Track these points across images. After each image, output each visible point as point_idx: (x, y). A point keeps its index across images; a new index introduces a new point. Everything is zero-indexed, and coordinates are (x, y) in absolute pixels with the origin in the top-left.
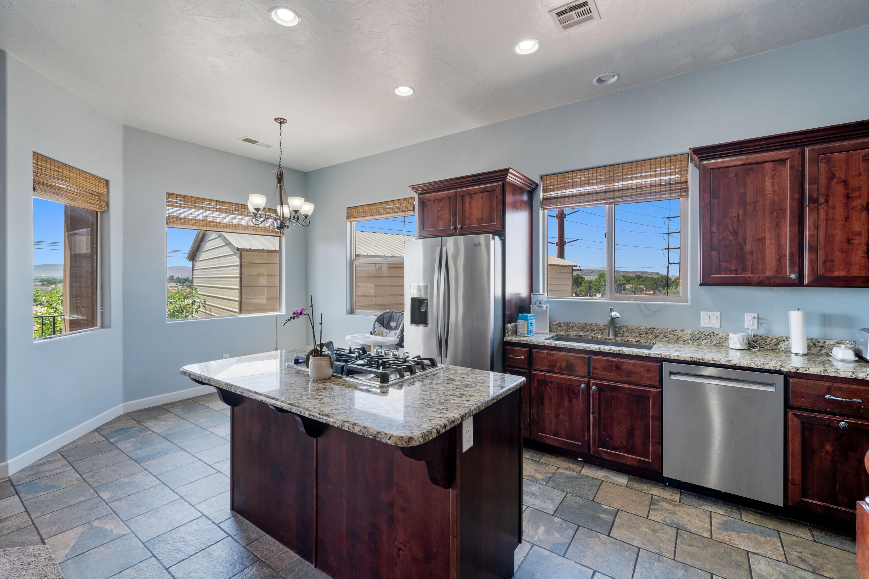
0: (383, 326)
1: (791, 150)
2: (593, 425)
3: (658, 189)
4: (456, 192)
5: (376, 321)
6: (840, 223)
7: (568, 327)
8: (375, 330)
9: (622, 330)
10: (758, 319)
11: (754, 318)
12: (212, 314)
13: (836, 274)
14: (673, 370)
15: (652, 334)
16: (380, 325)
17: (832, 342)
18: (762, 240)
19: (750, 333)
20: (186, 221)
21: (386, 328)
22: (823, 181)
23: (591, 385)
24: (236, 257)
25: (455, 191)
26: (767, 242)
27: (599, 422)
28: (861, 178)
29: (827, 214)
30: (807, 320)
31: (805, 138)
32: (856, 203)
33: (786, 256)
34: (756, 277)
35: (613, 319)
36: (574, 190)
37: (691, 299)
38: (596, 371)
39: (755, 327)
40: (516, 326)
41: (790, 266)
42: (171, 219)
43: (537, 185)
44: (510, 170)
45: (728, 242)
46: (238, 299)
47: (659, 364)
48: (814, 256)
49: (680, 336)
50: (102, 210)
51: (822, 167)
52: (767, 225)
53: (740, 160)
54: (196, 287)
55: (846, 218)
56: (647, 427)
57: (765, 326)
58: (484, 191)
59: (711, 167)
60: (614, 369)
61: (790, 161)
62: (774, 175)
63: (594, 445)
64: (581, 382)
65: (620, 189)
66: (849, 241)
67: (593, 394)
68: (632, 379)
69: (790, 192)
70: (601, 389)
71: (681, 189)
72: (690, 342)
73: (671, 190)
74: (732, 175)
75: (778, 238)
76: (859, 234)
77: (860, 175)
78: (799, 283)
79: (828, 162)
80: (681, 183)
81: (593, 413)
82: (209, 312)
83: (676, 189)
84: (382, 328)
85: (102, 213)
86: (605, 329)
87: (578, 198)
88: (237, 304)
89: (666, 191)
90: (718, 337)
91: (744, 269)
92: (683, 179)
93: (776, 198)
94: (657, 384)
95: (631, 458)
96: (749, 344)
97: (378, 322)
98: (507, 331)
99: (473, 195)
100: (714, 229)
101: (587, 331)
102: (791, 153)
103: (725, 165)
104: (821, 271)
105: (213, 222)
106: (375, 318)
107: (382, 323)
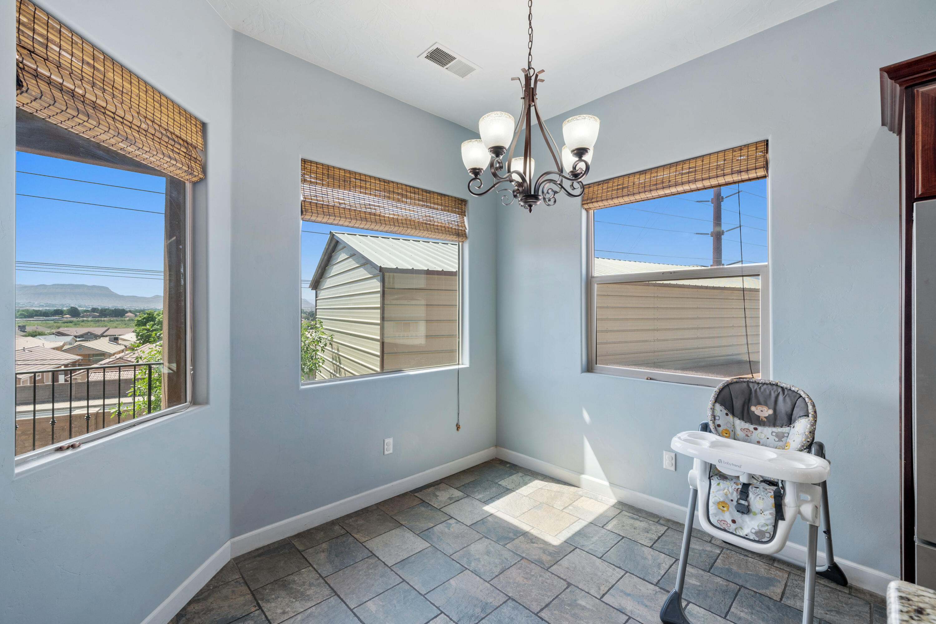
0: (733, 415)
5: (716, 401)
8: (718, 422)
12: (340, 353)
16: (725, 411)
20: (331, 210)
21: (742, 418)
24: (375, 280)
42: (308, 206)
46: (379, 338)
50: (195, 179)
54: (322, 320)
82: (336, 352)
84: (730, 417)
85: (195, 184)
88: (378, 345)
97: (722, 404)
105: (370, 214)
106: (712, 392)
107: (731, 409)
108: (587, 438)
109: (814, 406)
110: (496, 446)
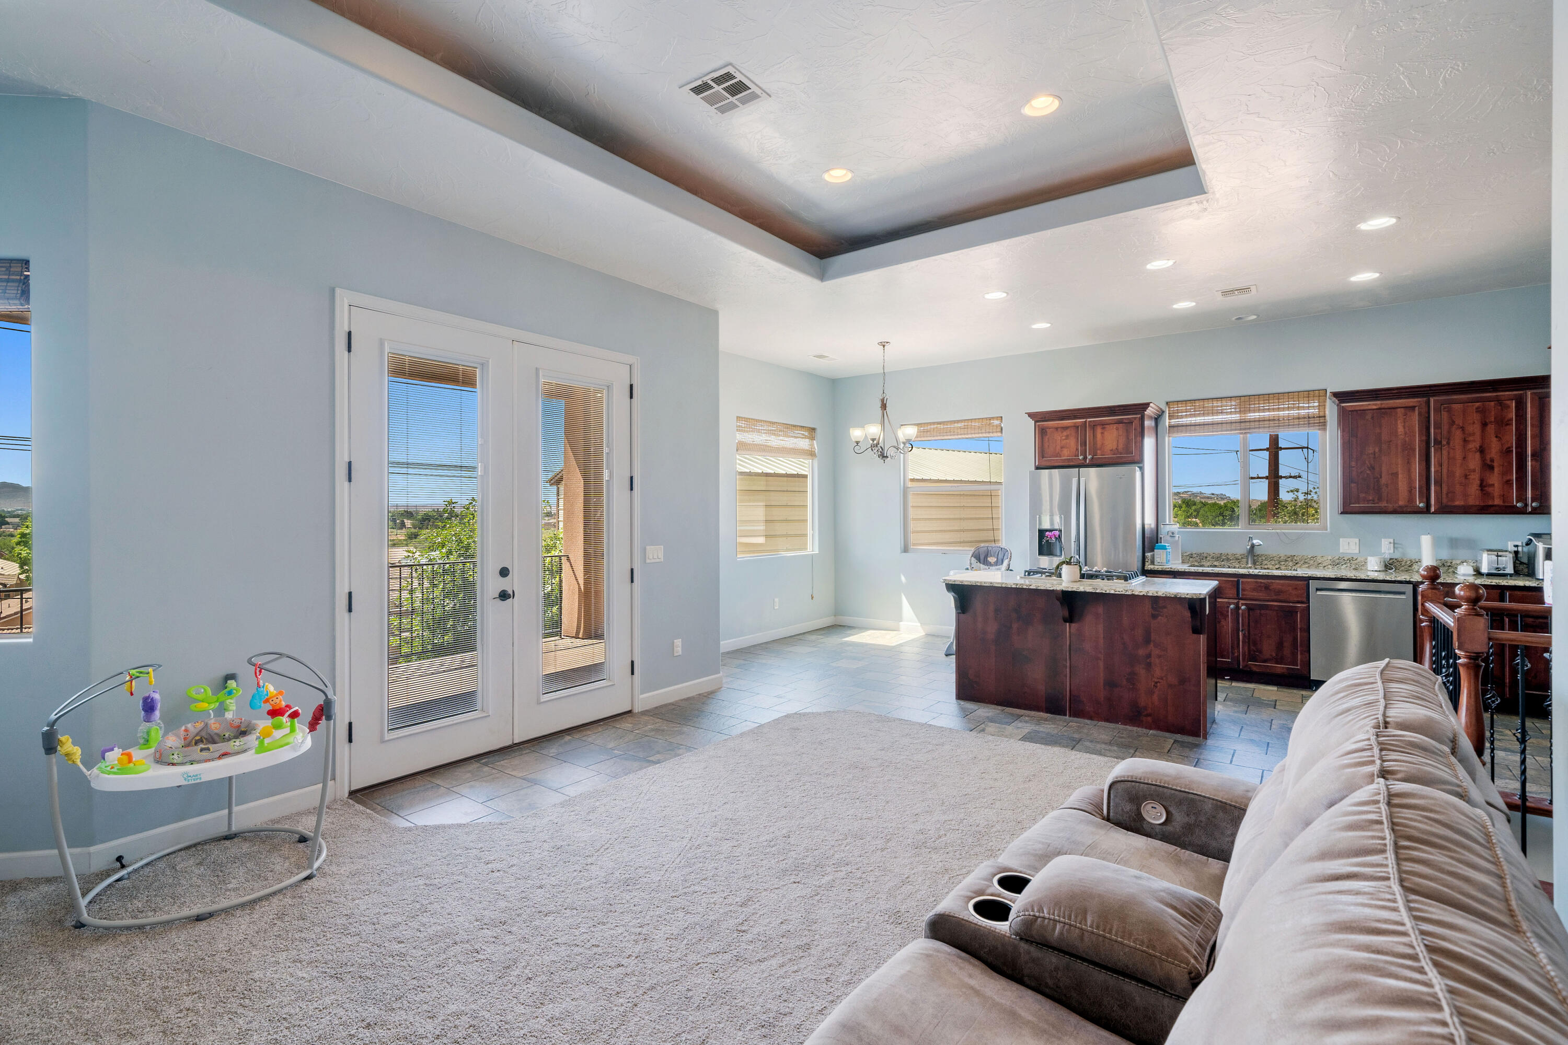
0: (980, 562)
1: (1419, 399)
2: (1242, 642)
3: (1296, 422)
4: (1086, 422)
5: (973, 556)
6: (1459, 461)
7: (1201, 557)
8: (972, 566)
9: (1260, 559)
10: (1394, 543)
11: (1390, 543)
13: (1457, 503)
14: (1319, 587)
15: (1292, 561)
16: (976, 561)
17: (1458, 562)
18: (1396, 475)
19: (1386, 557)
20: (749, 447)
21: (983, 564)
22: (1445, 428)
23: (1240, 605)
25: (1084, 420)
26: (1400, 476)
27: (1249, 639)
28: (1475, 426)
29: (1449, 453)
30: (1436, 543)
31: (1431, 390)
32: (1471, 446)
33: (1416, 488)
34: (1390, 507)
35: (1253, 546)
36: (1206, 418)
37: (1331, 527)
38: (1245, 593)
39: (1392, 551)
40: (1154, 555)
41: (1419, 497)
42: (740, 446)
43: (1163, 412)
44: (1151, 405)
45: (1365, 475)
47: (1306, 582)
48: (1438, 488)
49: (1320, 562)
51: (1445, 415)
52: (1400, 461)
53: (1375, 405)
55: (1464, 458)
56: (1295, 639)
57: (1400, 550)
58: (1120, 422)
59: (1350, 409)
60: (1263, 589)
61: (1419, 409)
62: (1405, 419)
63: (1244, 660)
64: (1230, 604)
65: (1256, 419)
66: (1466, 476)
67: (1242, 614)
68: (1281, 597)
69: (1419, 434)
70: (1250, 609)
71: (1320, 423)
72: (1330, 566)
73: (1309, 424)
74: (1369, 417)
75: (1409, 472)
76: (1474, 471)
77: (1474, 423)
78: (1426, 511)
79: (1449, 411)
80: (1319, 417)
81: (1242, 630)
83: (1314, 423)
84: (978, 563)
86: (1242, 558)
87: (1210, 427)
89: (1304, 424)
90: (1357, 561)
91: (1380, 499)
92: (1322, 414)
93: (1407, 439)
94: (1305, 600)
95: (1280, 668)
96: (1386, 566)
97: (974, 558)
98: (1147, 560)
99: (1106, 426)
100: (1353, 464)
101: (1223, 561)
102: (1420, 401)
103: (1362, 408)
104: (1445, 501)
105: (767, 446)
106: (971, 553)
107: (978, 559)
108: (905, 595)
109: (1011, 554)
110: (835, 616)
